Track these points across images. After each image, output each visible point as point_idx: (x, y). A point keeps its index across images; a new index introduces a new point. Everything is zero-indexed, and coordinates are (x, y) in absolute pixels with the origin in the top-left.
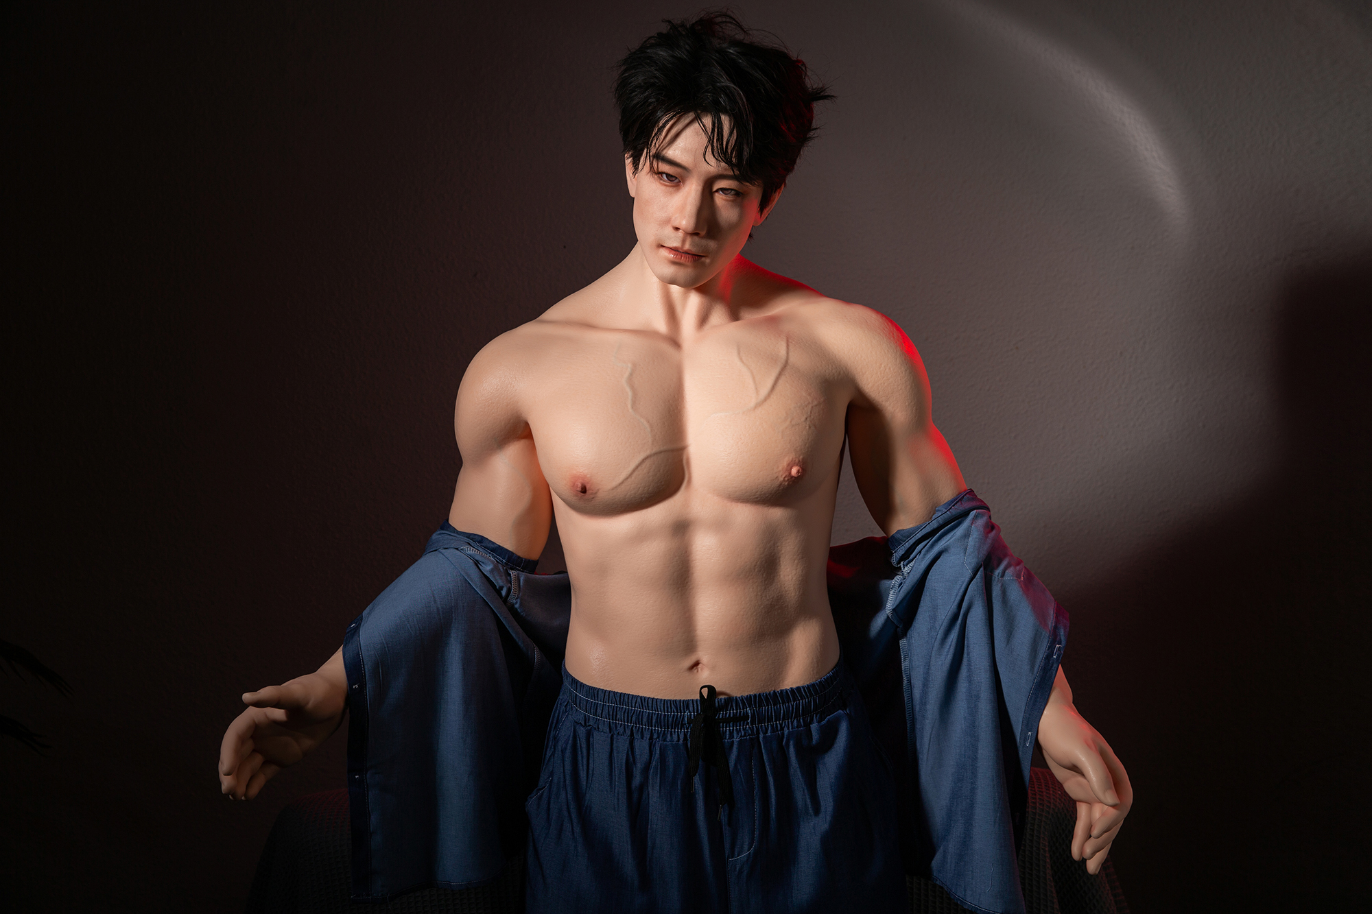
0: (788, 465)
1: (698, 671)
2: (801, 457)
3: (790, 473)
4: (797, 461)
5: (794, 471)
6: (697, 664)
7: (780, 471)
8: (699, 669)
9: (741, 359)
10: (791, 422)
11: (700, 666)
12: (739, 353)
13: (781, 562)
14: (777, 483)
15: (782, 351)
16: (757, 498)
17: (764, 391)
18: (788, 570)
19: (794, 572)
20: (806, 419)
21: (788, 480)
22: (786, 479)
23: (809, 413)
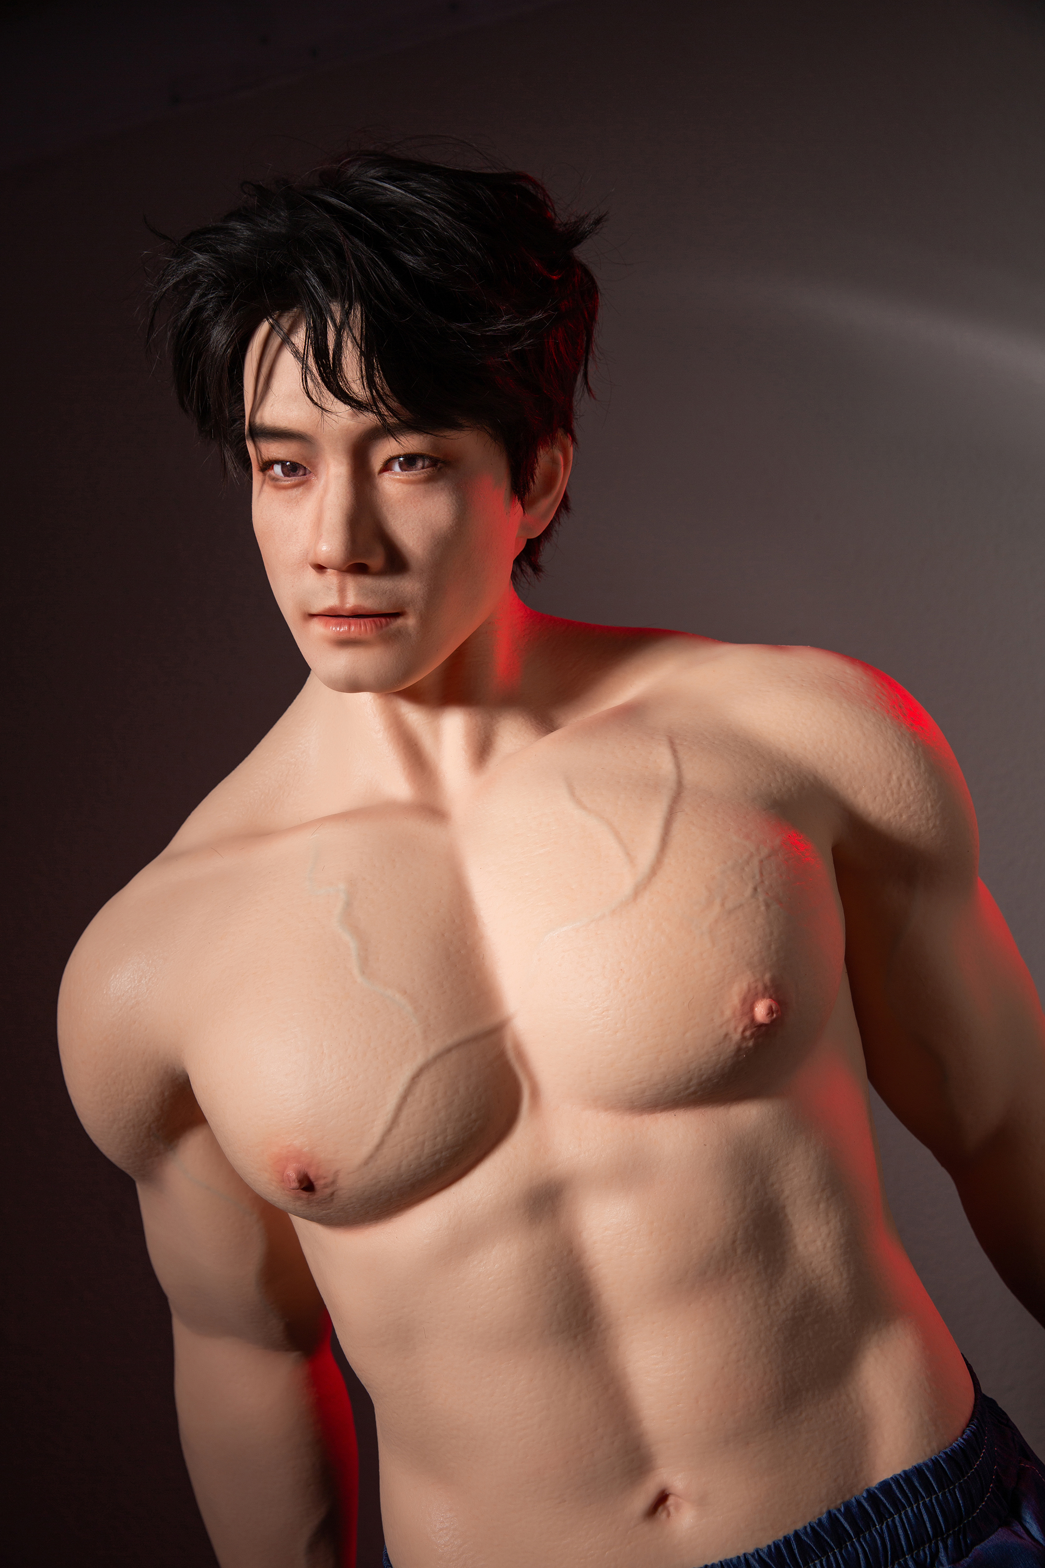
0: (744, 1001)
1: (669, 1515)
2: (767, 976)
3: (753, 1019)
4: (760, 987)
5: (761, 1011)
6: (662, 1498)
7: (728, 1021)
8: (672, 1509)
9: (579, 803)
10: (723, 905)
11: (671, 1501)
12: (572, 793)
13: (790, 1217)
14: (730, 1048)
15: (664, 762)
16: (694, 1093)
17: (646, 854)
18: (810, 1229)
19: (824, 1230)
20: (755, 889)
21: (752, 1035)
22: (748, 1033)
23: (758, 877)
